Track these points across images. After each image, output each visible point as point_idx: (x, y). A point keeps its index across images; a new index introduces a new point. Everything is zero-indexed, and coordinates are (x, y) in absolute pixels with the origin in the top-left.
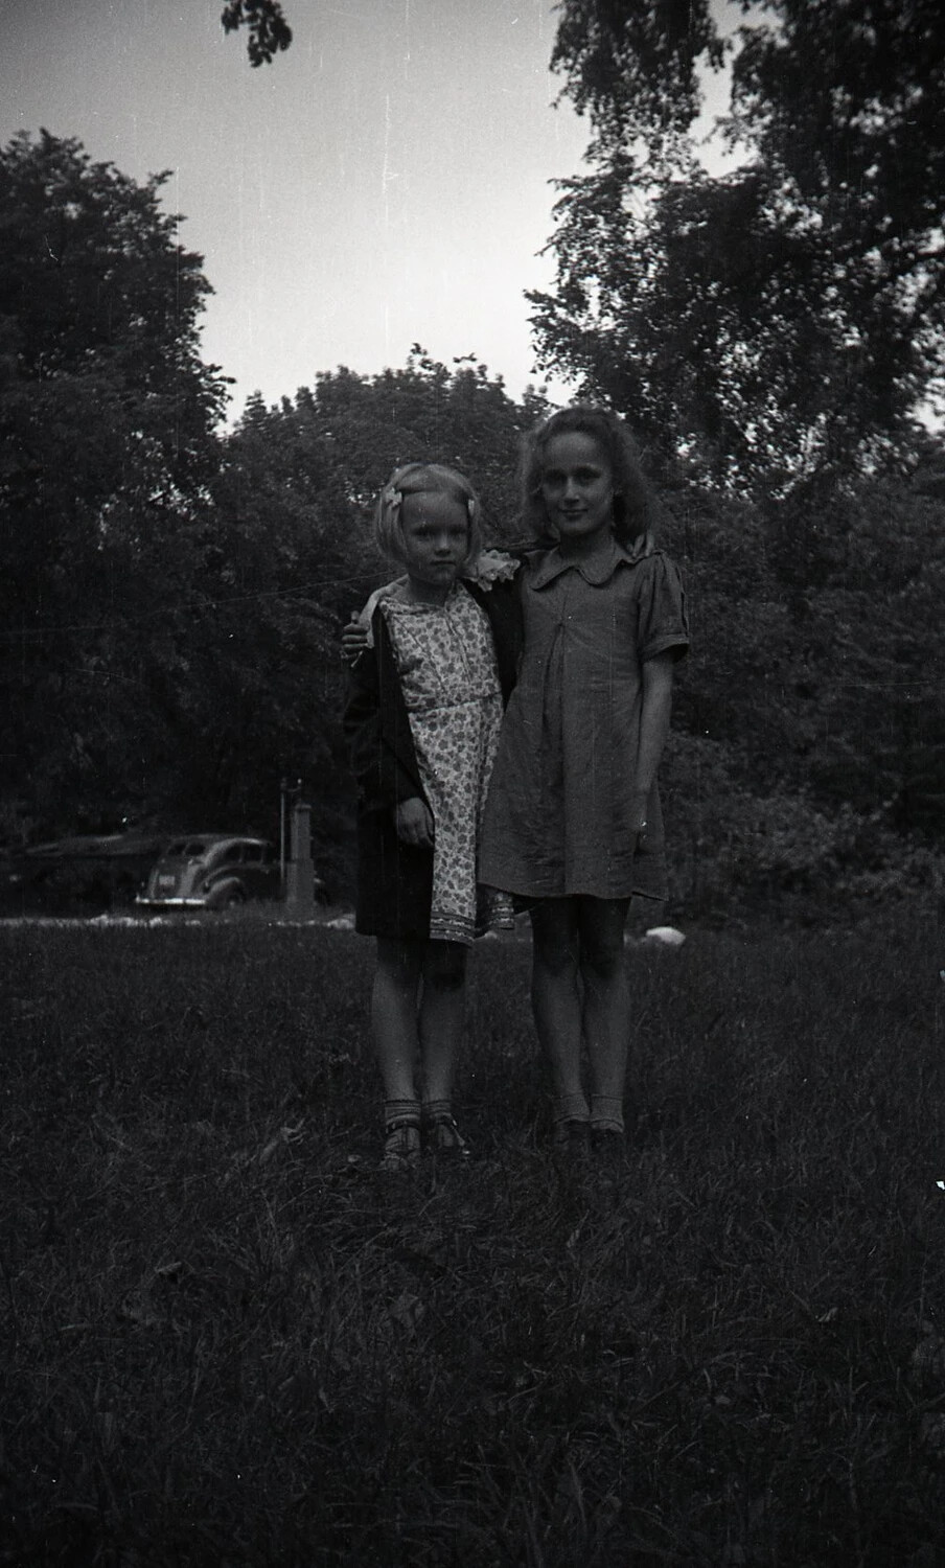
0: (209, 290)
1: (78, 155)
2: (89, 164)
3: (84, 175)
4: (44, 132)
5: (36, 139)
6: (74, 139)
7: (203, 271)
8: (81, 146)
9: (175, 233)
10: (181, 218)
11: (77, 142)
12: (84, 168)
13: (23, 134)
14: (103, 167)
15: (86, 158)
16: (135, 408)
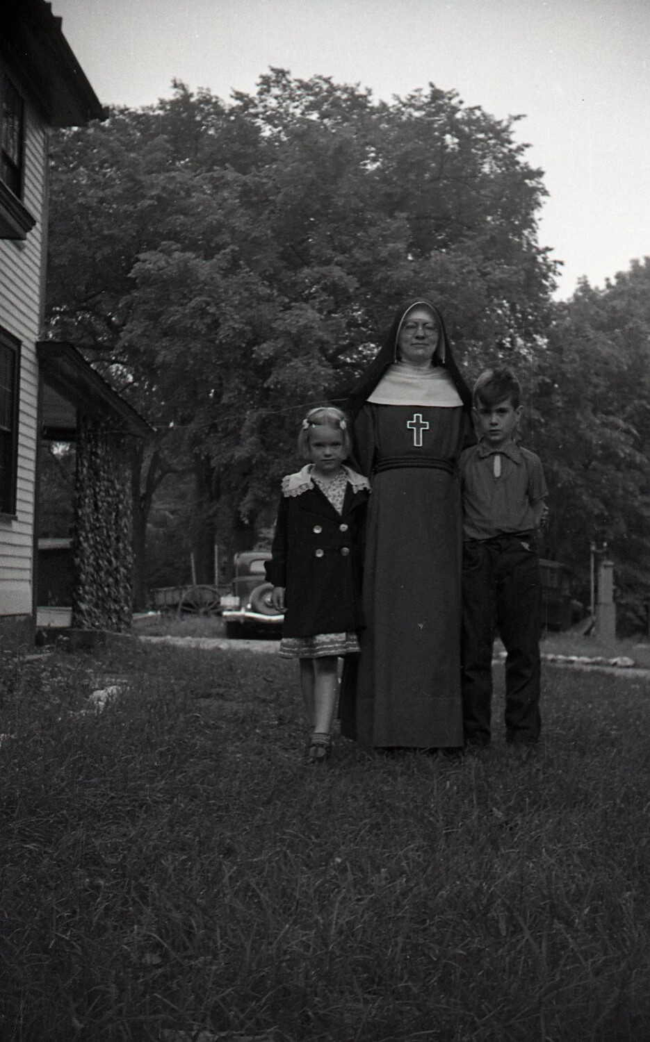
0: (545, 193)
1: (454, 102)
2: (463, 107)
3: (459, 115)
4: (432, 85)
5: (427, 91)
6: (453, 90)
7: (543, 180)
8: (458, 94)
9: (522, 155)
10: (527, 146)
11: (454, 92)
12: (459, 110)
13: (418, 90)
14: (472, 110)
15: (461, 102)
16: (488, 276)
